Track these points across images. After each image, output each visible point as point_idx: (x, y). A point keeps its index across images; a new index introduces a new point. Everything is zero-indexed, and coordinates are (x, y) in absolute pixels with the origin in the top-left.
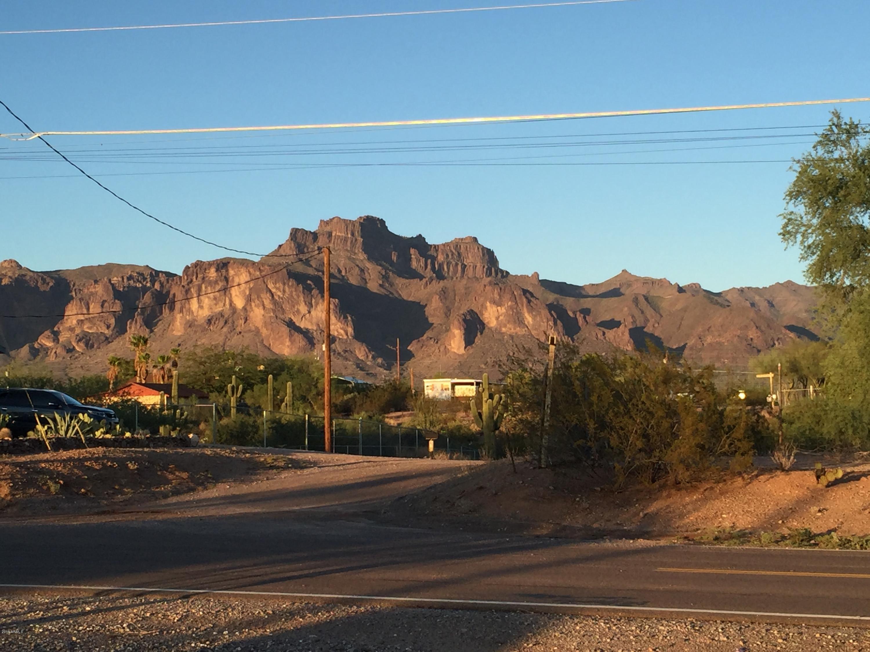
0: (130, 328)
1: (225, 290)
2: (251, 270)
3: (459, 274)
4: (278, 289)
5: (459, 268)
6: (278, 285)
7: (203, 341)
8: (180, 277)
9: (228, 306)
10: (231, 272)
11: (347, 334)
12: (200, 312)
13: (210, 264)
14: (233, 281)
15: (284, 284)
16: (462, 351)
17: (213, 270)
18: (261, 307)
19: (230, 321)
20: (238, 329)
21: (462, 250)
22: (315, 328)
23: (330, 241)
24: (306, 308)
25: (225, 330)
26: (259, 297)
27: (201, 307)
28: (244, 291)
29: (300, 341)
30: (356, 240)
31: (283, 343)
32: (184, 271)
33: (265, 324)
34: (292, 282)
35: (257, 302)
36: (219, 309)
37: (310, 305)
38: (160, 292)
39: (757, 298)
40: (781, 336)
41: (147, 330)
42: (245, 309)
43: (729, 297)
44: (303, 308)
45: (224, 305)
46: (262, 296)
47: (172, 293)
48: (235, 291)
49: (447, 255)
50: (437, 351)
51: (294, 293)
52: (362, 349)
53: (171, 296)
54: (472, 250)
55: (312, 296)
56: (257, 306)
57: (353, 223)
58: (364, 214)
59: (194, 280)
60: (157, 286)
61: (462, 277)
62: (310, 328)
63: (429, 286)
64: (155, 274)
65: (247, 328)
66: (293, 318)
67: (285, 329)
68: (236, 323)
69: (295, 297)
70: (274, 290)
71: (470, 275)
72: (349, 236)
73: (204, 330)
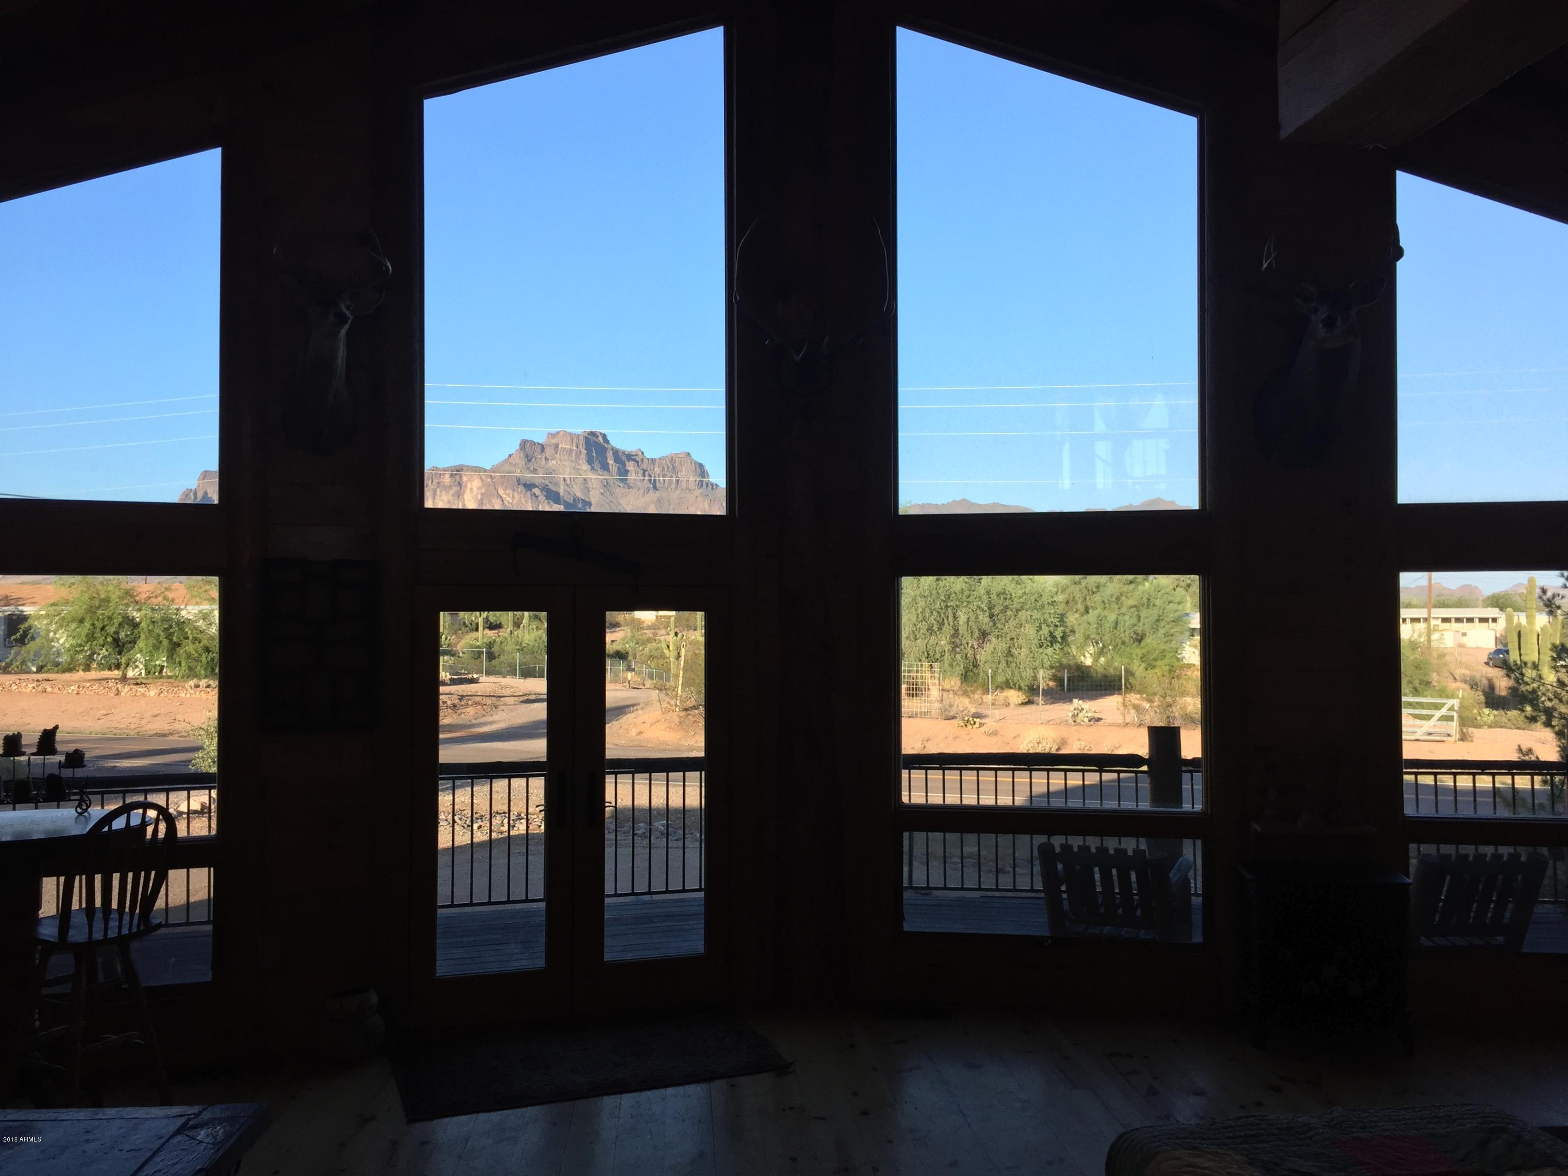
1: (459, 495)
2: (483, 476)
3: (673, 486)
4: (508, 495)
5: (674, 480)
6: (507, 492)
10: (465, 479)
13: (445, 470)
14: (466, 486)
15: (514, 490)
17: (447, 476)
21: (677, 464)
23: (556, 453)
26: (490, 502)
28: (476, 496)
30: (580, 452)
34: (521, 488)
46: (493, 501)
48: (467, 496)
49: (663, 468)
51: (523, 499)
54: (685, 464)
55: (539, 502)
57: (578, 436)
58: (588, 430)
59: (430, 484)
61: (676, 488)
63: (647, 496)
69: (524, 502)
70: (504, 496)
71: (684, 486)
72: (574, 448)
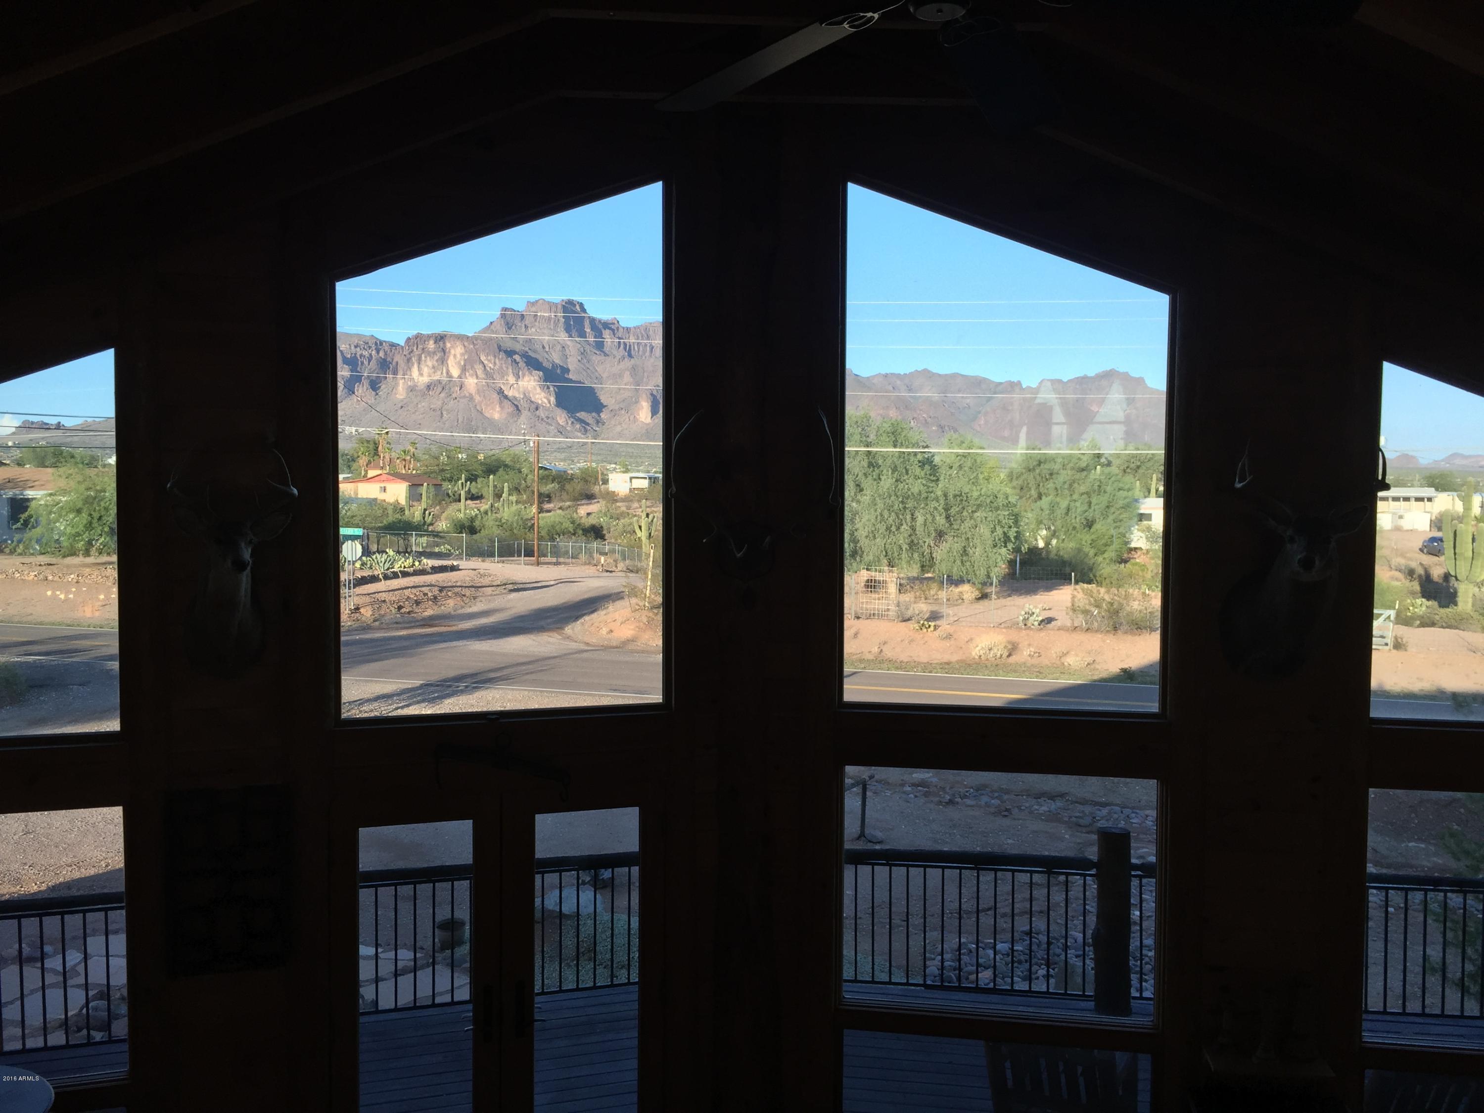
0: (358, 391)
1: (443, 361)
2: (466, 344)
3: (648, 354)
4: (489, 361)
5: (648, 349)
6: (489, 358)
7: (423, 404)
8: (402, 347)
9: (445, 374)
10: (448, 345)
11: (550, 403)
12: (421, 379)
13: (429, 337)
14: (449, 352)
15: (495, 357)
16: (649, 420)
17: (432, 342)
18: (475, 377)
19: (447, 387)
20: (454, 395)
21: (651, 333)
22: (522, 397)
23: (536, 321)
24: (514, 379)
25: (442, 395)
26: (472, 367)
27: (421, 374)
28: (459, 363)
29: (509, 409)
30: (558, 320)
31: (493, 409)
32: (406, 342)
33: (478, 392)
34: (502, 355)
35: (471, 372)
36: (436, 377)
37: (518, 377)
38: (385, 360)
39: (899, 382)
40: (915, 416)
41: (374, 393)
42: (460, 377)
43: (875, 381)
44: (511, 379)
45: (442, 373)
46: (476, 367)
47: (395, 360)
48: (451, 362)
49: (638, 337)
50: (628, 419)
51: (504, 365)
52: (563, 416)
53: (394, 363)
55: (520, 368)
56: (472, 376)
57: (556, 305)
58: (565, 298)
59: (415, 350)
60: (382, 354)
61: (651, 356)
62: (517, 396)
64: (379, 344)
65: (462, 395)
66: (502, 387)
67: (495, 396)
68: (452, 390)
69: (505, 369)
70: (486, 362)
72: (553, 316)
73: (424, 395)
